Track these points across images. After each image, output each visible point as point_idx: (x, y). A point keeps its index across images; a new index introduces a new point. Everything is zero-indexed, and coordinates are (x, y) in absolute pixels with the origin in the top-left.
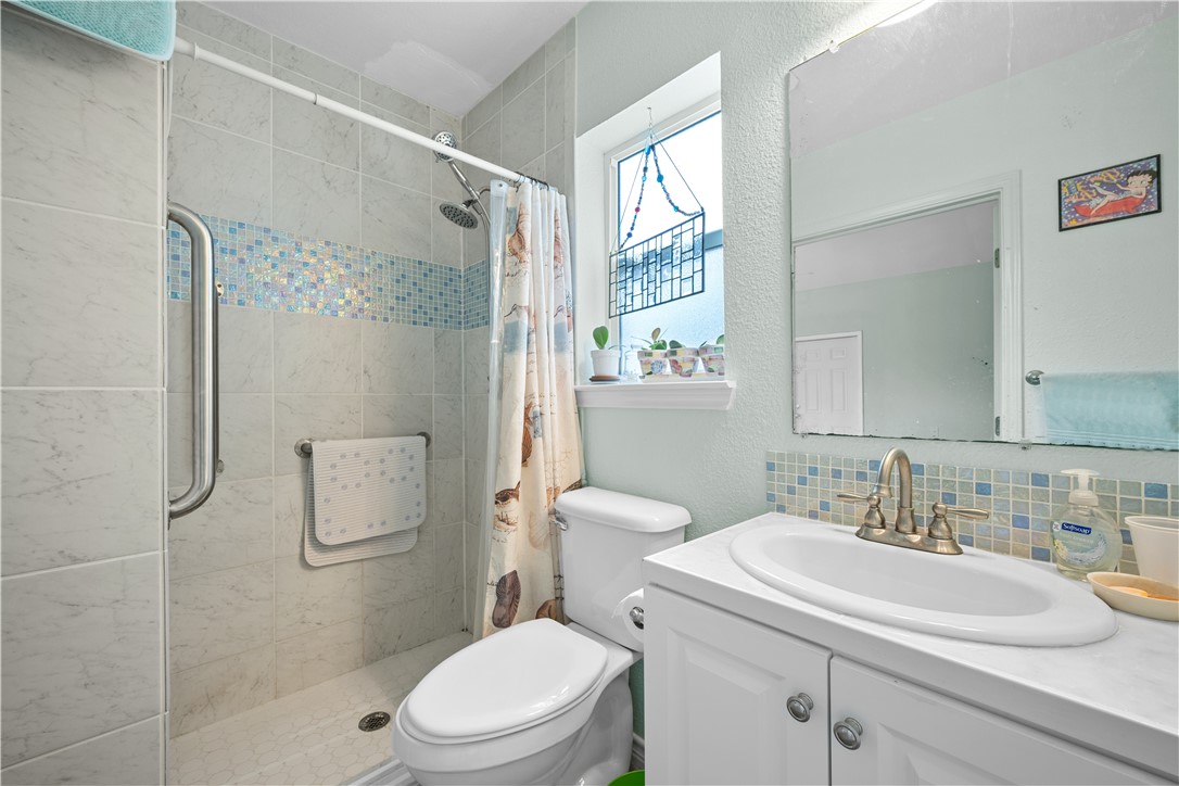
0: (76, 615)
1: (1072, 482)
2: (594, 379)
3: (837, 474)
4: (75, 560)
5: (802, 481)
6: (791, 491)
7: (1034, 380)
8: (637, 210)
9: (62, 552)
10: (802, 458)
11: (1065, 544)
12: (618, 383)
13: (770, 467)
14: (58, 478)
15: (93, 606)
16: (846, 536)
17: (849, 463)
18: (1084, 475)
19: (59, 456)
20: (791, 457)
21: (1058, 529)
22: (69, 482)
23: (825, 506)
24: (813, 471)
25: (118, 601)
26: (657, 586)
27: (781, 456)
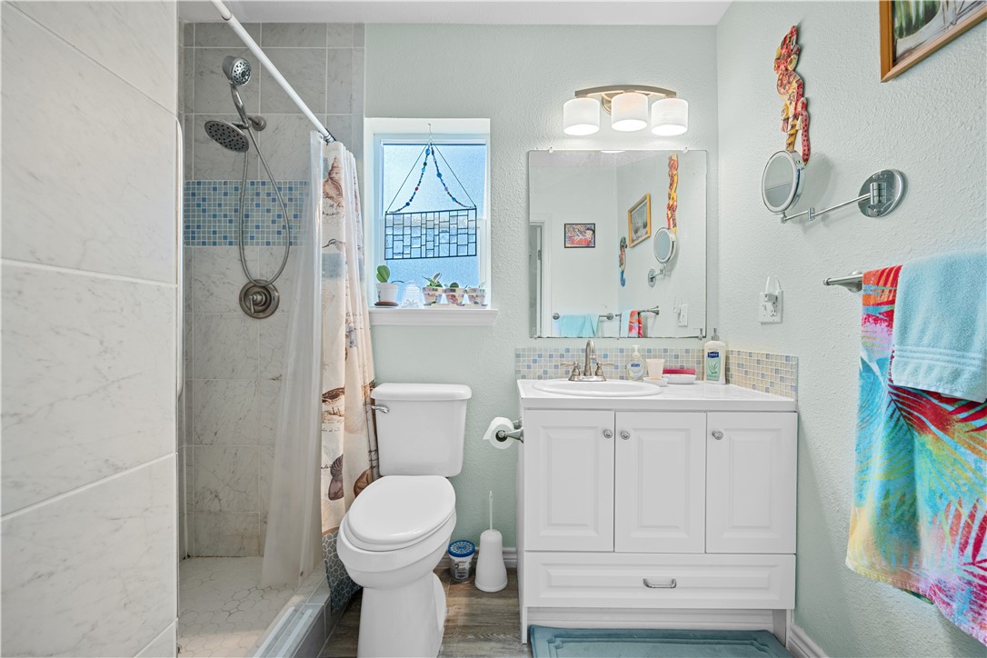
0: (117, 530)
1: (633, 350)
2: (379, 304)
3: (551, 356)
4: (117, 469)
5: (535, 361)
6: (529, 367)
7: (556, 317)
8: (417, 189)
9: (107, 461)
10: (535, 350)
11: (632, 372)
12: (397, 308)
13: (518, 356)
14: (105, 377)
15: (131, 517)
16: (566, 382)
17: (556, 350)
18: (636, 347)
19: (106, 352)
20: (529, 349)
21: (629, 366)
22: (113, 382)
23: (545, 372)
24: (540, 356)
25: (147, 509)
26: (529, 409)
27: (524, 350)
